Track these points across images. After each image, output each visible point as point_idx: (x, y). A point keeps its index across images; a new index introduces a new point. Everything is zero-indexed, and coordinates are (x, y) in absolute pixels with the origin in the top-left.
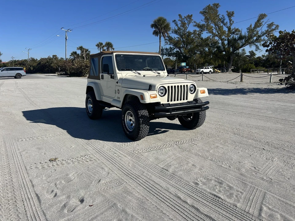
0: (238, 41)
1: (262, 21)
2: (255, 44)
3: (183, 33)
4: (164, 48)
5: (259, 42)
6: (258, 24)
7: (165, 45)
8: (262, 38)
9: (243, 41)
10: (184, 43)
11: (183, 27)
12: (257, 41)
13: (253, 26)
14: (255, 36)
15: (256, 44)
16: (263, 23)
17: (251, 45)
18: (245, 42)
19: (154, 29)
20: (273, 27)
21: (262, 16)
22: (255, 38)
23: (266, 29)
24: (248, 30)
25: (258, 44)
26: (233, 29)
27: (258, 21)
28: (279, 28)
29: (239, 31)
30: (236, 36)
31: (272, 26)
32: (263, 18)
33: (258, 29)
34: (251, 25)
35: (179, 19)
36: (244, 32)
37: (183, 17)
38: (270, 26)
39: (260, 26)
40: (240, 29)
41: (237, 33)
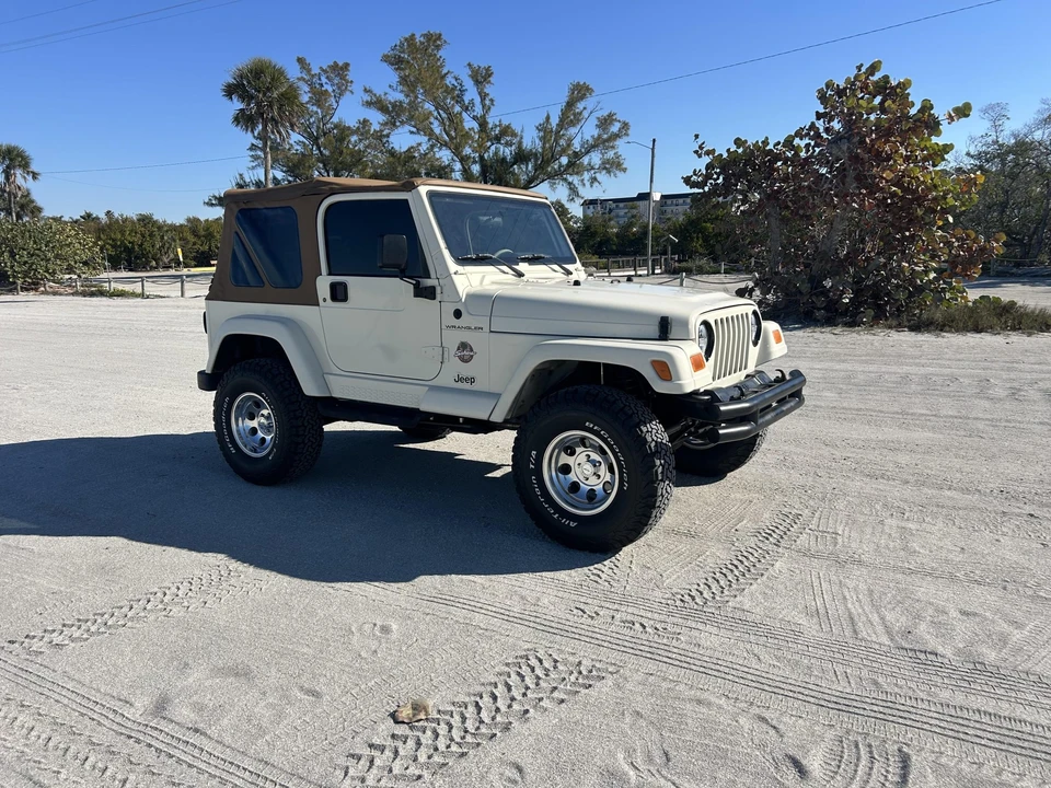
0: (512, 166)
1: (580, 106)
2: (566, 180)
3: (318, 127)
4: (248, 180)
5: (577, 173)
6: (570, 116)
7: (253, 168)
8: (585, 160)
9: (530, 166)
10: (324, 165)
11: (319, 106)
12: (570, 170)
13: (554, 121)
14: (563, 151)
15: (570, 179)
16: (585, 114)
17: (555, 183)
18: (536, 170)
19: (237, 105)
20: (615, 128)
21: (580, 92)
22: (564, 160)
23: (596, 132)
24: (541, 134)
25: (574, 179)
26: (496, 126)
27: (570, 104)
28: (629, 132)
29: (514, 135)
30: (507, 151)
31: (611, 123)
32: (582, 98)
33: (572, 131)
34: (548, 118)
35: (300, 75)
36: (531, 140)
37: (315, 70)
38: (605, 122)
39: (579, 121)
40: (516, 128)
41: (508, 138)
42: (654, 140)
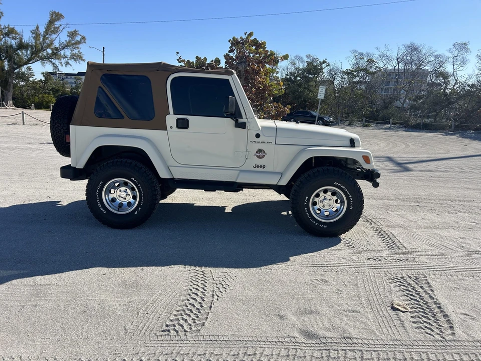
0: (17, 50)
1: (57, 24)
2: (51, 61)
5: (58, 59)
6: (51, 28)
8: (62, 52)
9: (29, 52)
12: (54, 56)
13: (42, 30)
14: (49, 46)
15: (54, 61)
16: (61, 28)
17: (44, 63)
18: (32, 55)
20: (78, 38)
21: (56, 17)
22: (50, 51)
23: (68, 39)
24: (34, 35)
25: (57, 62)
26: (6, 28)
27: (51, 22)
28: (86, 41)
29: (16, 33)
30: (13, 42)
31: (76, 36)
32: (59, 19)
33: (54, 36)
34: (37, 28)
36: (28, 38)
38: (73, 34)
39: (57, 32)
40: (18, 29)
41: (14, 35)
42: (104, 48)
